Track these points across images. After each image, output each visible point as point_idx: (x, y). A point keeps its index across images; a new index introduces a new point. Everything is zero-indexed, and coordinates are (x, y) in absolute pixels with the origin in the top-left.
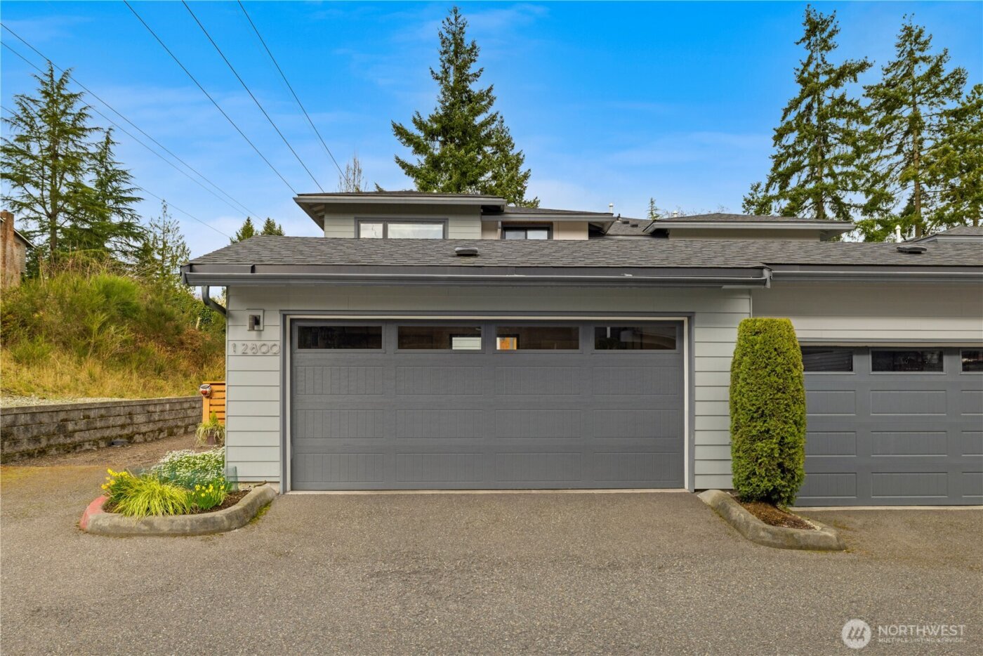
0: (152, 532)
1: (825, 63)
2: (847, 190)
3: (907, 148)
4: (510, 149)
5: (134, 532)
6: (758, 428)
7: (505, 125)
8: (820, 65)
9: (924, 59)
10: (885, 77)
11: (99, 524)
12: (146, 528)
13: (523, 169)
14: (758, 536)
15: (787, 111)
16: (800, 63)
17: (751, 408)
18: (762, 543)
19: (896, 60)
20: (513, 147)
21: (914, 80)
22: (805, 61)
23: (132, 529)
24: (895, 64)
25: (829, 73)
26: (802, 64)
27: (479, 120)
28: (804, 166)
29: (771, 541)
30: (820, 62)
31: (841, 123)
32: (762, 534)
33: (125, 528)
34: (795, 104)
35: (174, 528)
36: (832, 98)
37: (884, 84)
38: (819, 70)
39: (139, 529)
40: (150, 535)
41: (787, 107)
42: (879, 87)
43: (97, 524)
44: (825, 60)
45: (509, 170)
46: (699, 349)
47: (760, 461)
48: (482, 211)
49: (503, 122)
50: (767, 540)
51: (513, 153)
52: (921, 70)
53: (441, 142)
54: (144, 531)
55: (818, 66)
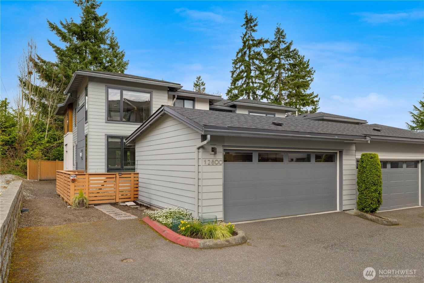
0: (230, 245)
1: (252, 36)
2: (260, 90)
3: (276, 75)
4: (117, 48)
5: (224, 246)
6: (373, 189)
7: (115, 35)
8: (250, 36)
9: (283, 42)
10: (271, 46)
11: (207, 244)
12: (228, 243)
13: (125, 59)
14: (383, 223)
15: (238, 53)
16: (242, 34)
17: (371, 182)
18: (385, 225)
19: (274, 40)
20: (119, 47)
21: (280, 49)
22: (244, 33)
23: (223, 244)
24: (274, 42)
25: (253, 40)
26: (243, 34)
27: (101, 30)
28: (244, 77)
29: (387, 224)
30: (250, 35)
31: (257, 62)
32: (384, 222)
33: (220, 245)
34: (241, 50)
35: (236, 242)
36: (254, 51)
37: (270, 48)
38: (250, 39)
39: (225, 244)
40: (230, 246)
41: (238, 51)
42: (268, 49)
43: (206, 245)
44: (252, 35)
45: (118, 60)
46: (344, 162)
47: (374, 199)
48: (169, 89)
49: (113, 34)
50: (386, 223)
51: (119, 50)
52: (282, 46)
53: (77, 38)
54: (227, 245)
55: (249, 37)
